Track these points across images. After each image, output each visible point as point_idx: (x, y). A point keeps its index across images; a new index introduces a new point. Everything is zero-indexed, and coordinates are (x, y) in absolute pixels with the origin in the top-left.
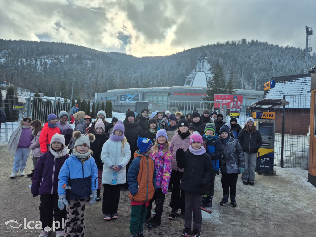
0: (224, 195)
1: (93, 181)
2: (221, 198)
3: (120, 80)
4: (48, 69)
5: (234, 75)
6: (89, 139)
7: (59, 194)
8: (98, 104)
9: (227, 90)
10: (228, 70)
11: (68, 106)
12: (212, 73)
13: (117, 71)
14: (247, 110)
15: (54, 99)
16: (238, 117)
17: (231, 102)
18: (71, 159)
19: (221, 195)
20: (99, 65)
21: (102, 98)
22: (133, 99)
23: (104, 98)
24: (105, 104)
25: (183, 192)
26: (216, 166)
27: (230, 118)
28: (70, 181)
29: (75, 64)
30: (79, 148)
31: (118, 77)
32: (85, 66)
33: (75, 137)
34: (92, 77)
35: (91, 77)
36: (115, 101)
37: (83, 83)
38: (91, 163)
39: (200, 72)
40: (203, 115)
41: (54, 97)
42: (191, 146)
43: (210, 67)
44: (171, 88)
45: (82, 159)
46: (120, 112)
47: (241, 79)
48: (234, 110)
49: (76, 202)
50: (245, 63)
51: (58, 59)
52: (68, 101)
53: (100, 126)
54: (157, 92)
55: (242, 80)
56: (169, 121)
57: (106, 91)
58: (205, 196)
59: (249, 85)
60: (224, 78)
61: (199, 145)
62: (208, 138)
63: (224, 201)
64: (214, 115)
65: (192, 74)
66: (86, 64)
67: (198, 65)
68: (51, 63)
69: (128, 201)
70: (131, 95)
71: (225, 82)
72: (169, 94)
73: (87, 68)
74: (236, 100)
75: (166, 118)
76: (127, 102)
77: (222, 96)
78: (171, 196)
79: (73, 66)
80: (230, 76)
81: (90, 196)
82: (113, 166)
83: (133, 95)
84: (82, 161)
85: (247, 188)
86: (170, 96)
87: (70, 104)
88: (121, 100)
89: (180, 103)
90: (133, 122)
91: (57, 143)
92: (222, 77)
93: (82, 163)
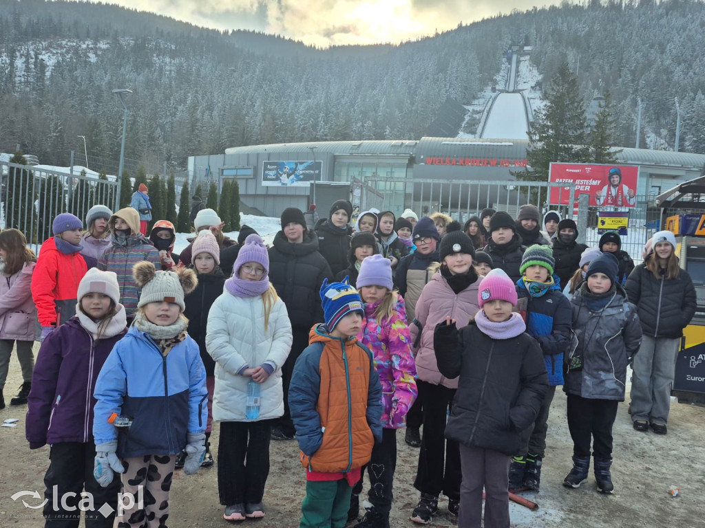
0: (574, 458)
1: (194, 406)
2: (565, 467)
3: (264, 115)
4: (48, 82)
5: (614, 102)
6: (179, 283)
7: (95, 442)
8: (198, 190)
9: (590, 150)
10: (594, 88)
11: (111, 194)
12: (545, 97)
13: (255, 90)
14: (649, 210)
15: (69, 172)
16: (623, 231)
17: (600, 187)
18: (131, 343)
19: (566, 461)
20: (198, 70)
21: (208, 172)
22: (301, 176)
23: (214, 170)
24: (219, 191)
25: (454, 445)
26: (553, 374)
27: (599, 233)
28: (127, 405)
29: (129, 67)
30: (152, 308)
31: (256, 108)
32: (156, 74)
33: (138, 277)
34: (180, 108)
35: (175, 108)
36: (250, 181)
37: (151, 127)
38: (186, 353)
39: (508, 92)
40: (521, 223)
41: (69, 168)
42: (481, 310)
43: (540, 77)
44: (418, 142)
45: (163, 342)
46: (262, 214)
47: (633, 116)
48: (611, 209)
49: (146, 465)
50: (649, 65)
51: (76, 50)
52: (110, 179)
53: (206, 250)
54: (374, 155)
55: (638, 121)
56: (415, 240)
57: (220, 150)
58: (519, 460)
59: (658, 134)
60: (583, 112)
61: (507, 308)
62: (533, 291)
63: (576, 477)
64: (551, 223)
65: (481, 101)
66: (161, 69)
67: (502, 73)
68: (58, 65)
69: (293, 471)
70: (296, 164)
71: (585, 124)
72: (412, 161)
73: (165, 80)
74: (616, 179)
75: (406, 228)
76: (283, 184)
77: (573, 168)
78: (418, 457)
79: (123, 75)
80: (600, 106)
81: (185, 448)
82: (247, 367)
83: (301, 163)
84: (164, 349)
85: (646, 441)
86: (415, 165)
87: (116, 187)
88: (266, 179)
89: (446, 187)
90: (300, 241)
91: (96, 296)
92: (577, 108)
93: (162, 355)
